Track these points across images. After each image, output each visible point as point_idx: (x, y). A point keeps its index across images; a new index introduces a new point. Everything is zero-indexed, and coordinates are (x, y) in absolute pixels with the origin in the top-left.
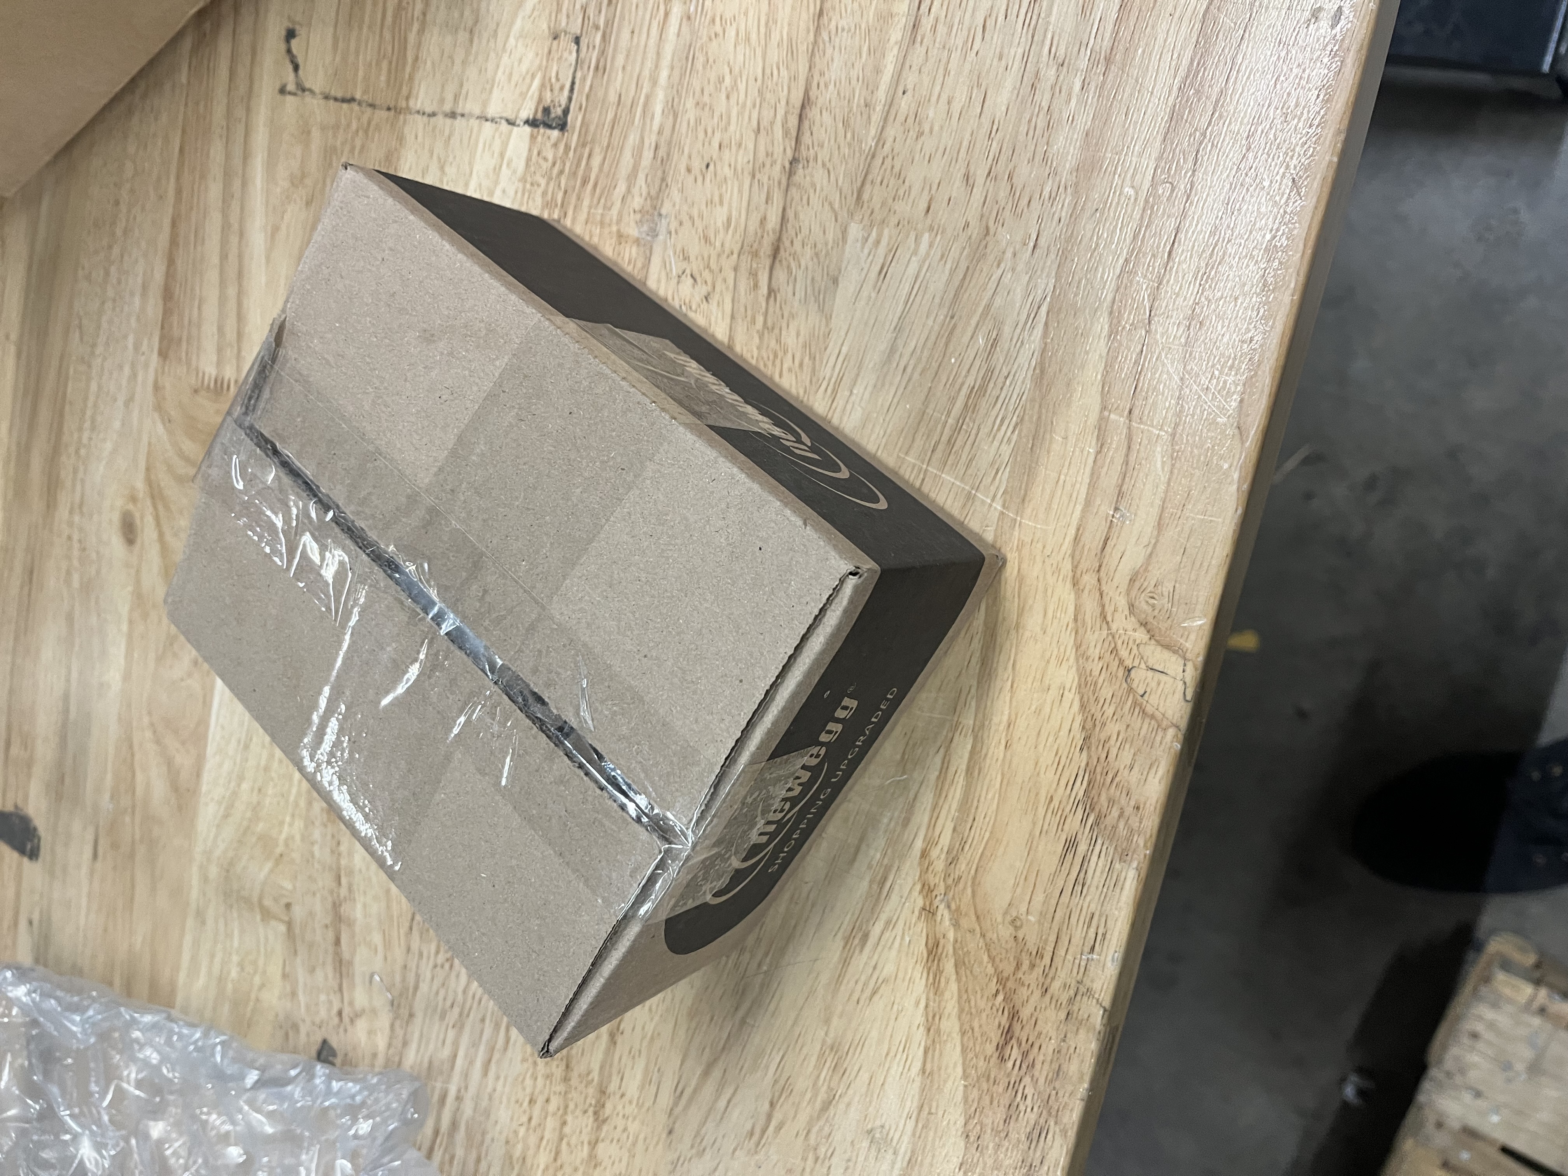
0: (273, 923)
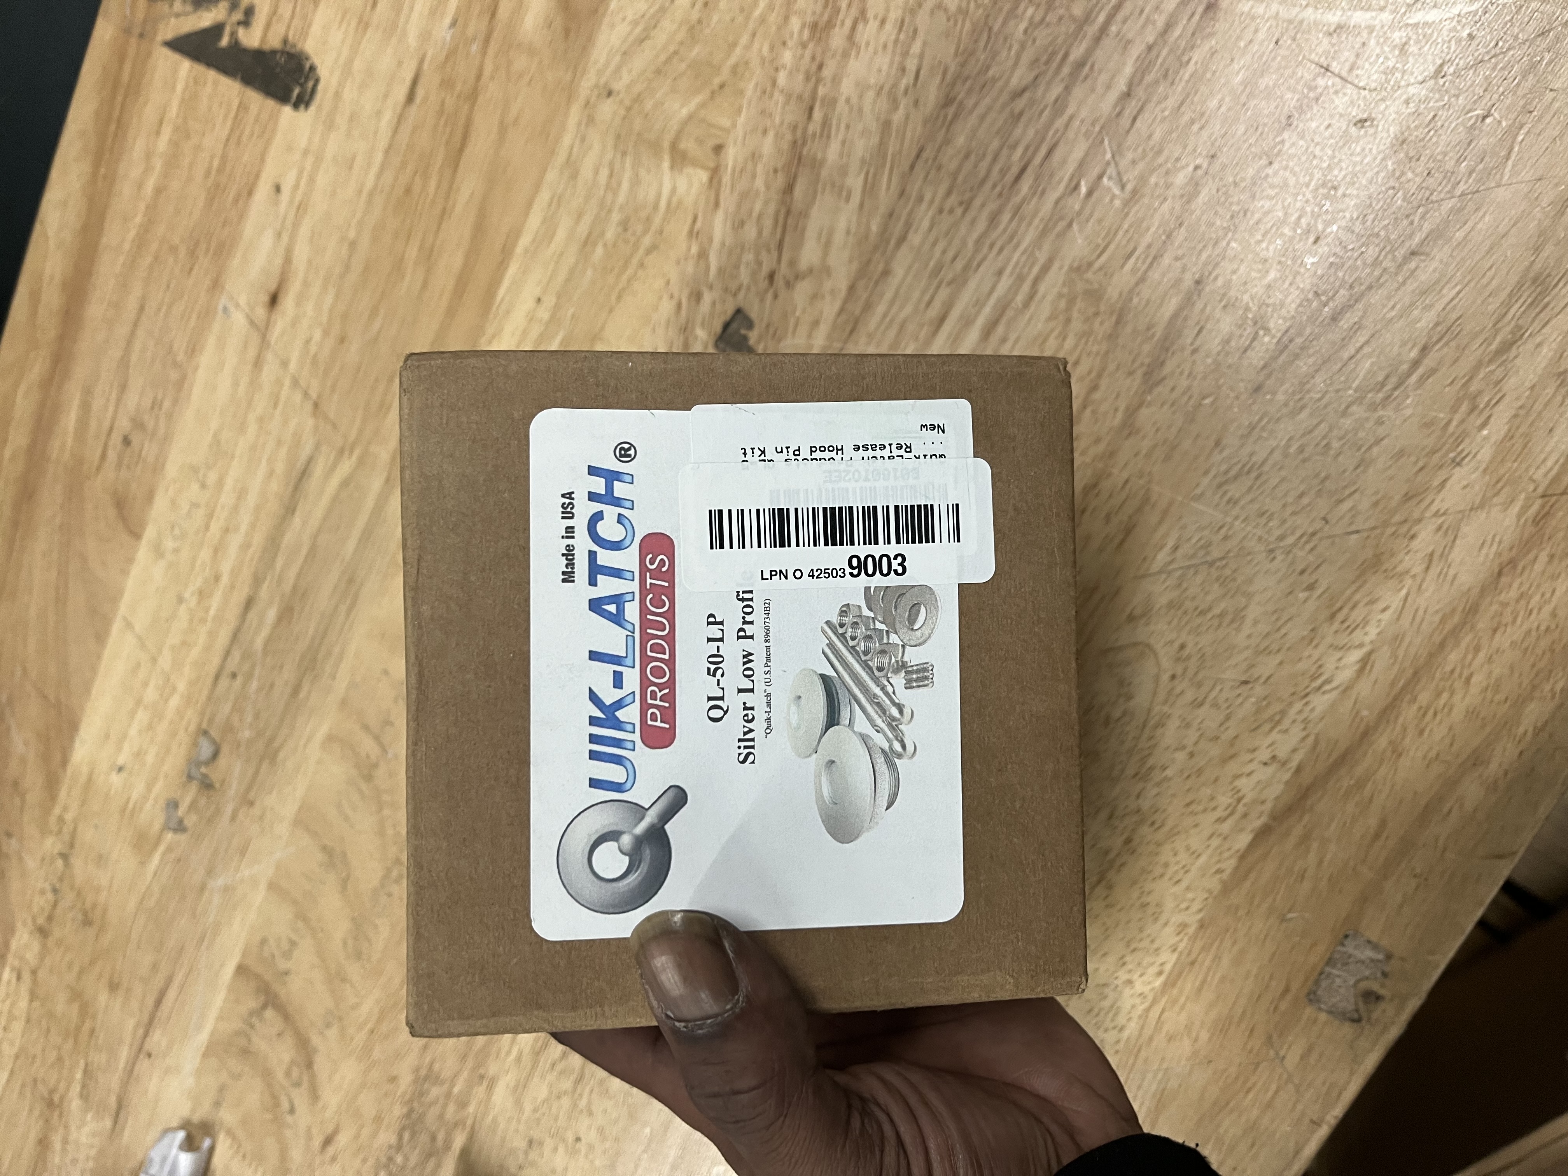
0: (689, 170)
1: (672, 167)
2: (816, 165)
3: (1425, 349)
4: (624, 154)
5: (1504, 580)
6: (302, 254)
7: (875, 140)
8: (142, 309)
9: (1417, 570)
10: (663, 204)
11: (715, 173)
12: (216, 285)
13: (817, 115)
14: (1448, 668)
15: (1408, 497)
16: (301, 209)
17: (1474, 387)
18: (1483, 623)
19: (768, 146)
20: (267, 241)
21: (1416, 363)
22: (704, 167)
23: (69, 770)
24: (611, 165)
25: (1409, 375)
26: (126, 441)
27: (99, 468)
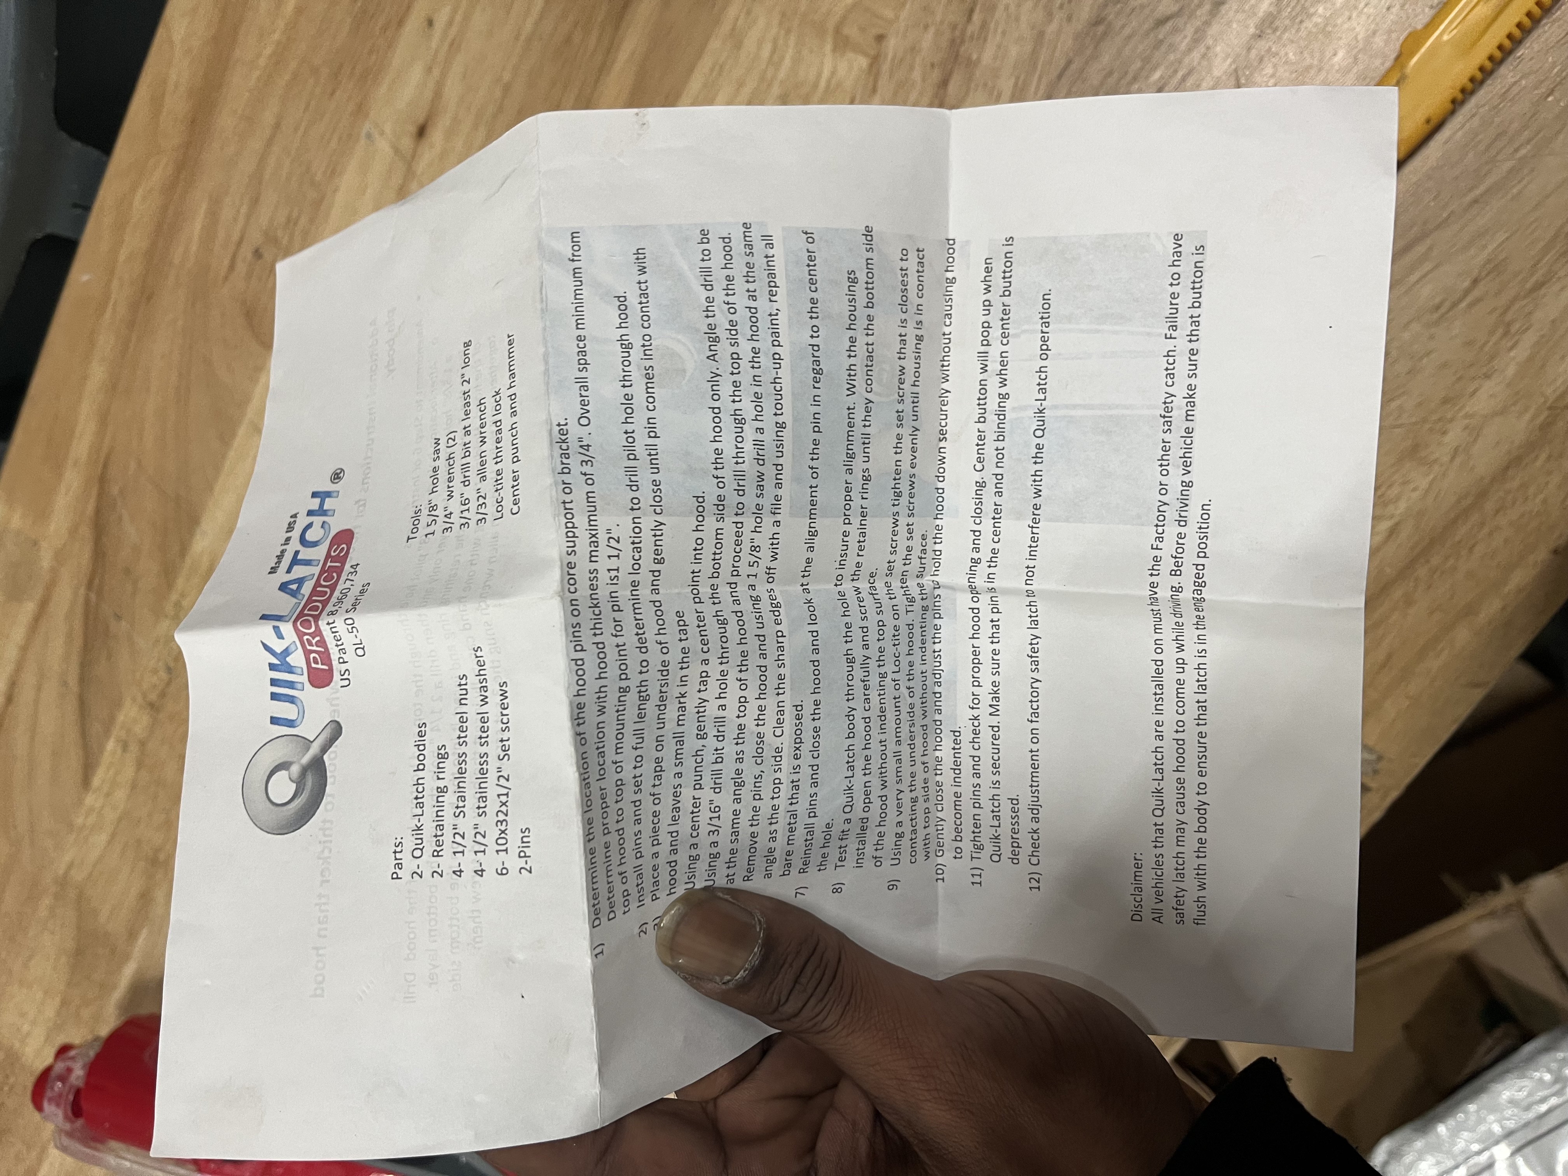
1: (834, 50)
2: (971, 65)
3: (1475, 282)
4: (788, 31)
5: (1510, 473)
6: (453, 90)
7: (1029, 48)
8: (277, 126)
9: (1446, 459)
10: (823, 83)
11: (875, 61)
12: (361, 111)
13: (977, 17)
14: (1457, 538)
15: (1446, 401)
16: (455, 46)
17: (1509, 317)
18: (1490, 505)
19: (927, 40)
20: (416, 73)
21: (1467, 292)
22: (865, 54)
23: (188, 560)
24: (775, 41)
25: (1460, 300)
26: (258, 254)
27: (226, 278)
